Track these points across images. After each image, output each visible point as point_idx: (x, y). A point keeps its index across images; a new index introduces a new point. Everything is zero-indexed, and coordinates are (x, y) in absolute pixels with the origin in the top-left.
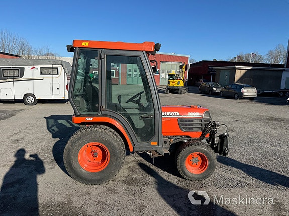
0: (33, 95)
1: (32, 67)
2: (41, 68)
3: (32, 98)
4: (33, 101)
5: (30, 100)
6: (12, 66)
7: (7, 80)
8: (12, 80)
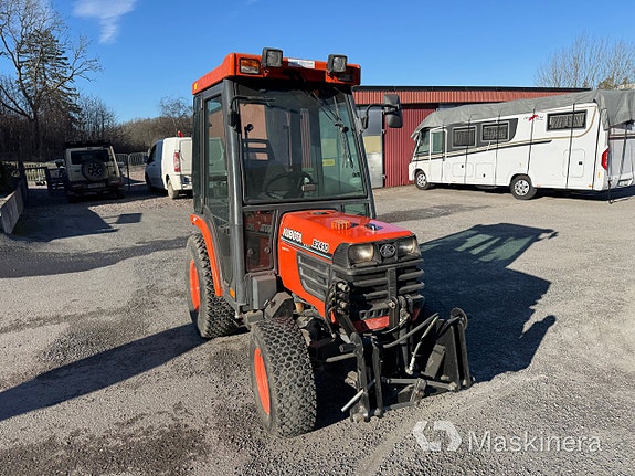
0: (526, 178)
1: (531, 115)
2: (549, 115)
3: (525, 183)
4: (527, 190)
5: (522, 188)
6: (497, 119)
7: (488, 147)
8: (495, 146)
